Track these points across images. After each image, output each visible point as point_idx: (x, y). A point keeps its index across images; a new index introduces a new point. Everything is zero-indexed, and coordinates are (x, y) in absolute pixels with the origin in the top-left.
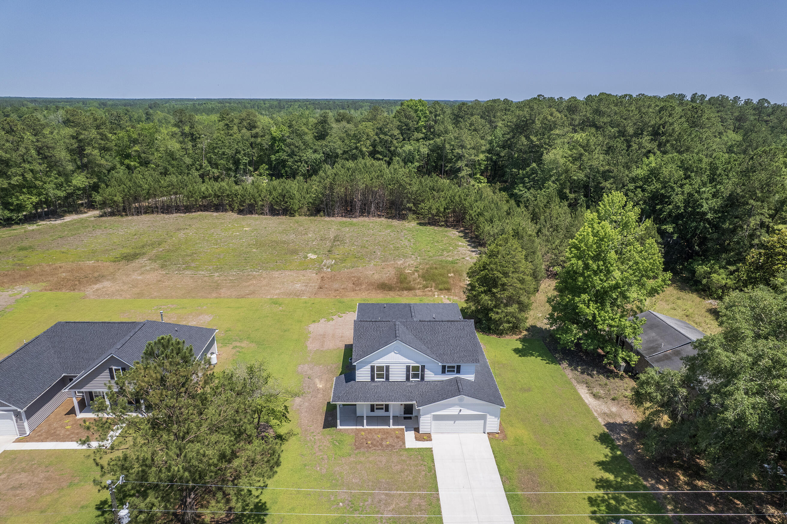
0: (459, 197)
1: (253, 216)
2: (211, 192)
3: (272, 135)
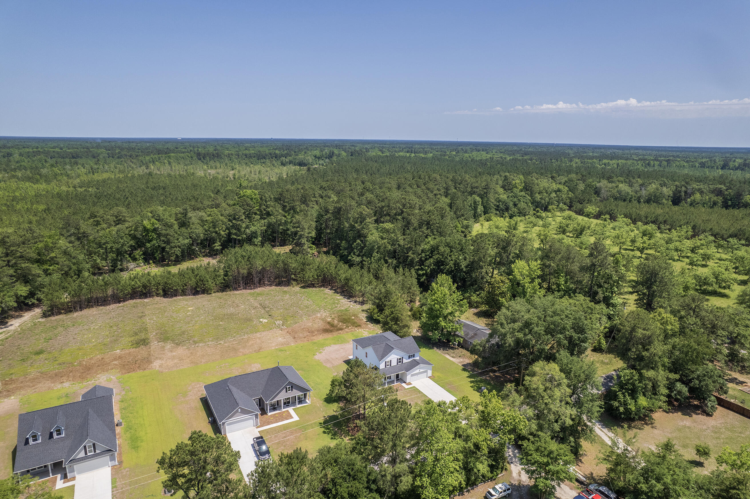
0: (327, 268)
1: (179, 298)
2: (139, 284)
3: (145, 227)
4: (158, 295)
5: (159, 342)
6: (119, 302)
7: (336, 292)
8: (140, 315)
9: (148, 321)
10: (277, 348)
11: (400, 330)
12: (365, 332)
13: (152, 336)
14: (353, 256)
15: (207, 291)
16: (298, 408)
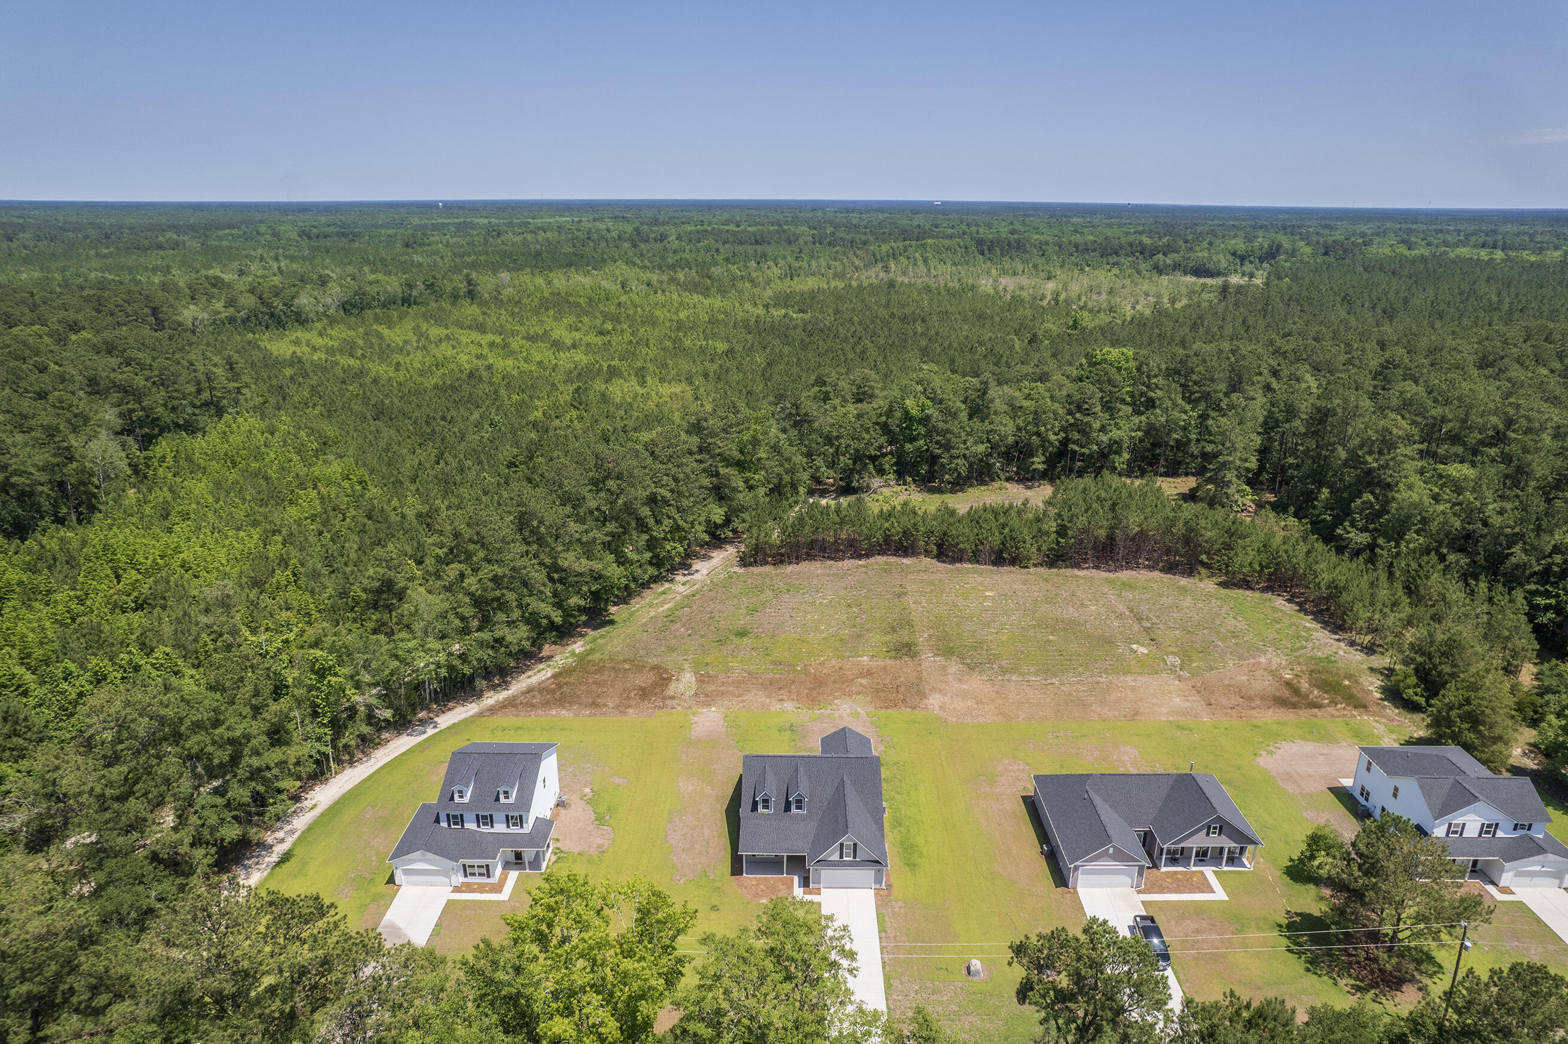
3: (907, 413)
4: (927, 553)
5: (935, 655)
6: (860, 557)
7: (1302, 609)
8: (898, 590)
9: (912, 606)
10: (1171, 718)
11: (1485, 745)
12: (1378, 725)
13: (922, 638)
14: (1349, 529)
15: (1021, 562)
16: (1225, 872)
